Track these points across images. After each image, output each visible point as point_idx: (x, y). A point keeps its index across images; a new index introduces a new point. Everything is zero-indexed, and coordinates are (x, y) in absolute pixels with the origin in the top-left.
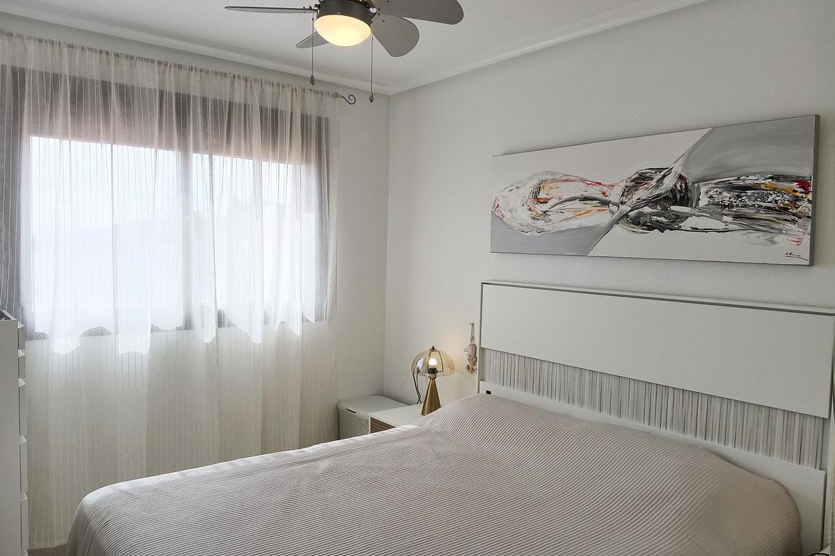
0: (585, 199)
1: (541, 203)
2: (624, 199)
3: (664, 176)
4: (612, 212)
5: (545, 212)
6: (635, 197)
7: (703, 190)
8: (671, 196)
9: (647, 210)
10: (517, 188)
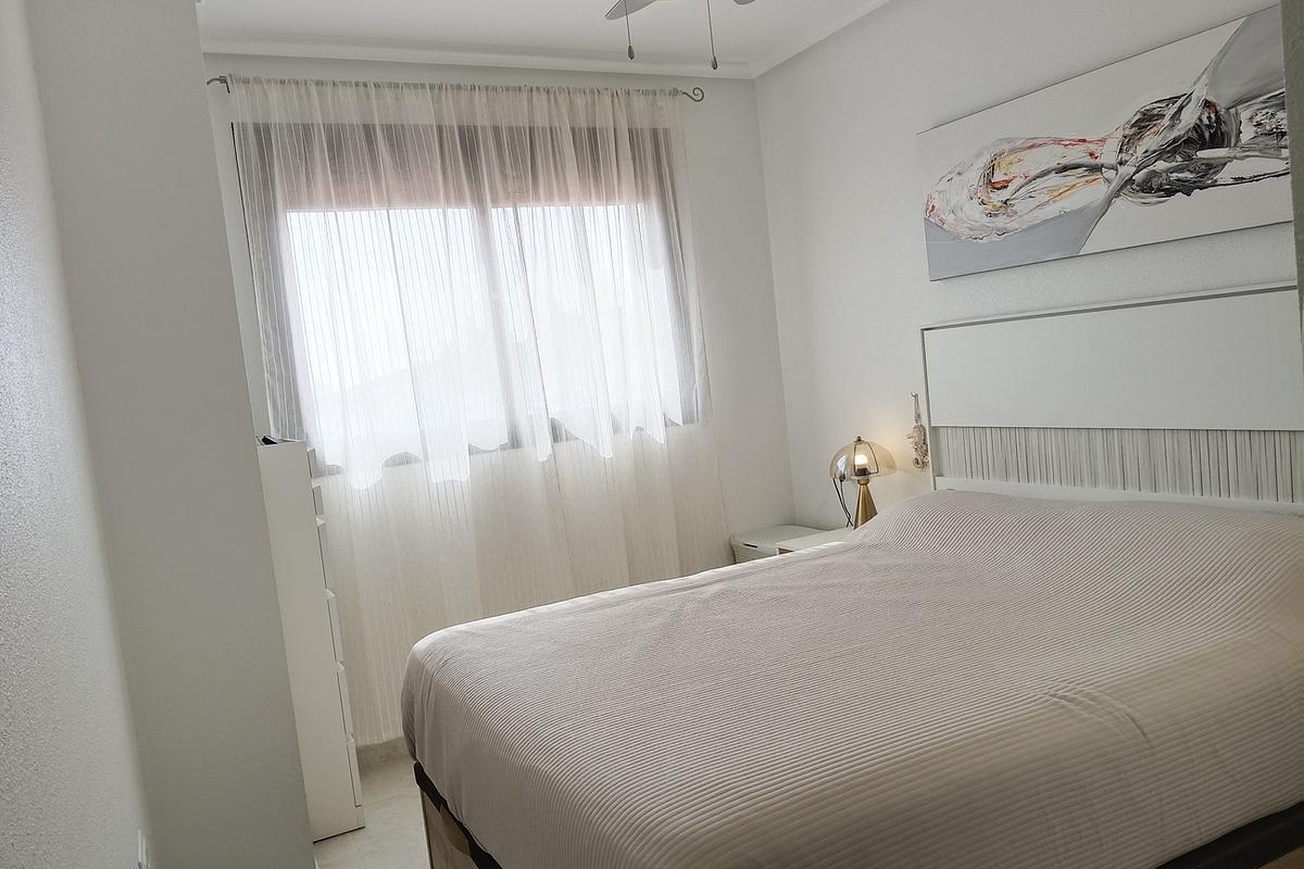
0: (1065, 168)
1: (998, 189)
2: (1124, 156)
3: (1181, 108)
4: (1108, 181)
5: (1005, 202)
6: (1140, 151)
7: (1244, 115)
8: (1195, 136)
9: (1161, 165)
10: (959, 174)
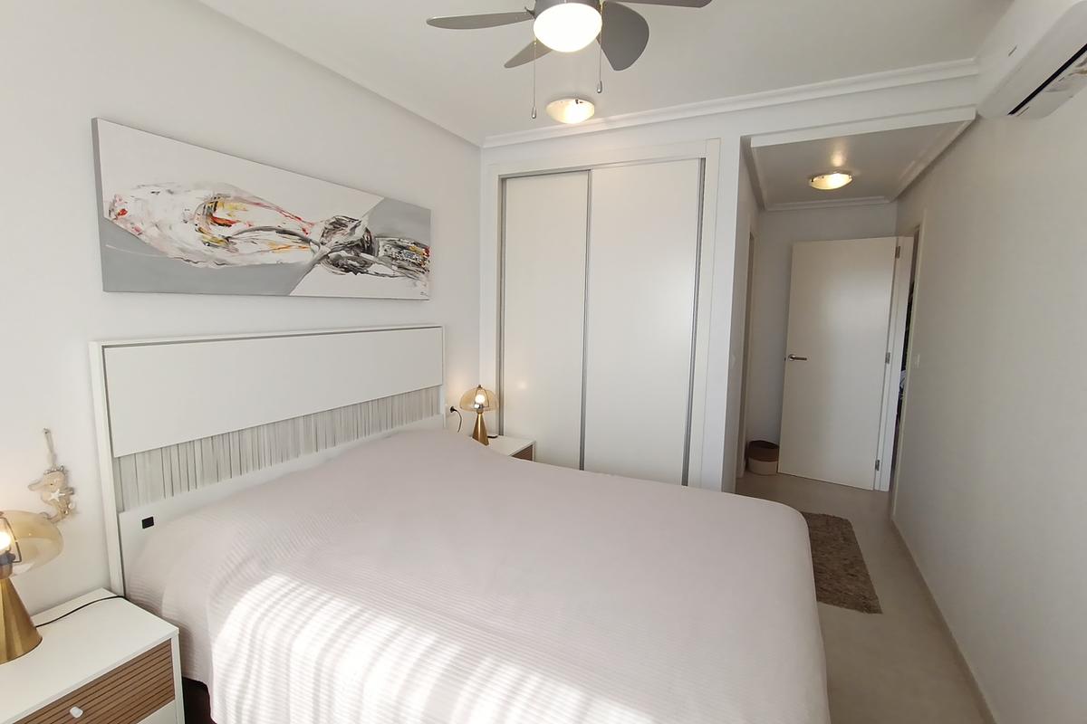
0: (284, 232)
1: (220, 225)
2: (324, 240)
3: (356, 227)
4: (313, 251)
5: (227, 239)
6: (334, 240)
7: (381, 244)
8: (361, 244)
9: (343, 253)
10: (171, 192)
